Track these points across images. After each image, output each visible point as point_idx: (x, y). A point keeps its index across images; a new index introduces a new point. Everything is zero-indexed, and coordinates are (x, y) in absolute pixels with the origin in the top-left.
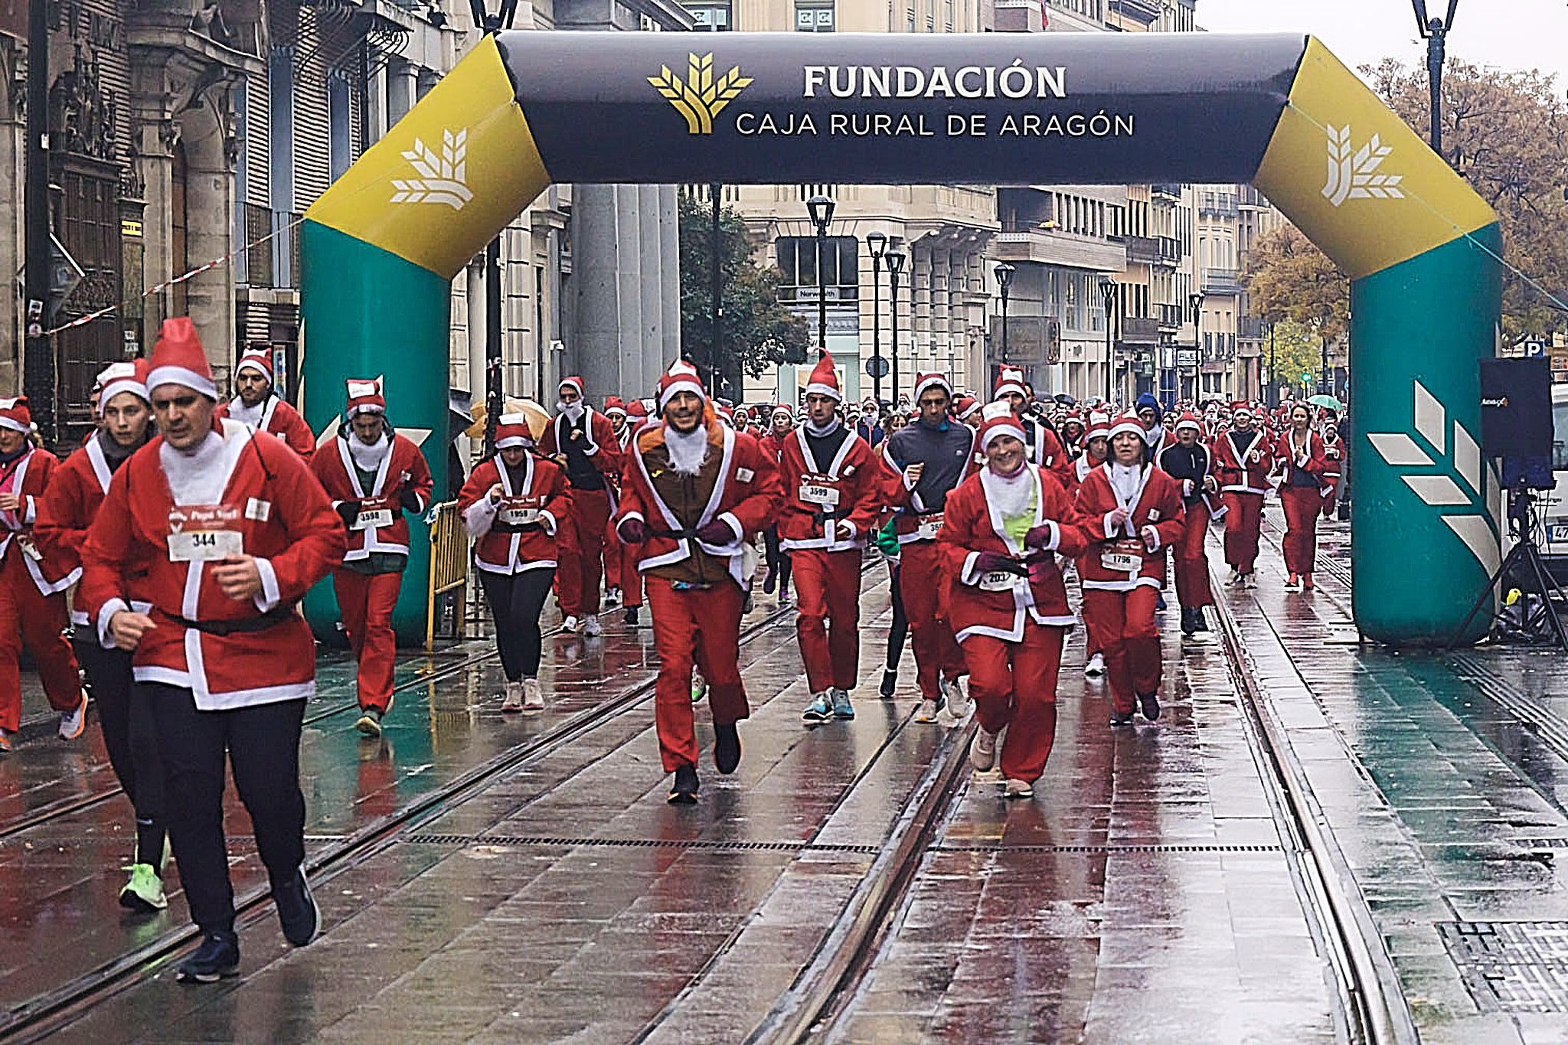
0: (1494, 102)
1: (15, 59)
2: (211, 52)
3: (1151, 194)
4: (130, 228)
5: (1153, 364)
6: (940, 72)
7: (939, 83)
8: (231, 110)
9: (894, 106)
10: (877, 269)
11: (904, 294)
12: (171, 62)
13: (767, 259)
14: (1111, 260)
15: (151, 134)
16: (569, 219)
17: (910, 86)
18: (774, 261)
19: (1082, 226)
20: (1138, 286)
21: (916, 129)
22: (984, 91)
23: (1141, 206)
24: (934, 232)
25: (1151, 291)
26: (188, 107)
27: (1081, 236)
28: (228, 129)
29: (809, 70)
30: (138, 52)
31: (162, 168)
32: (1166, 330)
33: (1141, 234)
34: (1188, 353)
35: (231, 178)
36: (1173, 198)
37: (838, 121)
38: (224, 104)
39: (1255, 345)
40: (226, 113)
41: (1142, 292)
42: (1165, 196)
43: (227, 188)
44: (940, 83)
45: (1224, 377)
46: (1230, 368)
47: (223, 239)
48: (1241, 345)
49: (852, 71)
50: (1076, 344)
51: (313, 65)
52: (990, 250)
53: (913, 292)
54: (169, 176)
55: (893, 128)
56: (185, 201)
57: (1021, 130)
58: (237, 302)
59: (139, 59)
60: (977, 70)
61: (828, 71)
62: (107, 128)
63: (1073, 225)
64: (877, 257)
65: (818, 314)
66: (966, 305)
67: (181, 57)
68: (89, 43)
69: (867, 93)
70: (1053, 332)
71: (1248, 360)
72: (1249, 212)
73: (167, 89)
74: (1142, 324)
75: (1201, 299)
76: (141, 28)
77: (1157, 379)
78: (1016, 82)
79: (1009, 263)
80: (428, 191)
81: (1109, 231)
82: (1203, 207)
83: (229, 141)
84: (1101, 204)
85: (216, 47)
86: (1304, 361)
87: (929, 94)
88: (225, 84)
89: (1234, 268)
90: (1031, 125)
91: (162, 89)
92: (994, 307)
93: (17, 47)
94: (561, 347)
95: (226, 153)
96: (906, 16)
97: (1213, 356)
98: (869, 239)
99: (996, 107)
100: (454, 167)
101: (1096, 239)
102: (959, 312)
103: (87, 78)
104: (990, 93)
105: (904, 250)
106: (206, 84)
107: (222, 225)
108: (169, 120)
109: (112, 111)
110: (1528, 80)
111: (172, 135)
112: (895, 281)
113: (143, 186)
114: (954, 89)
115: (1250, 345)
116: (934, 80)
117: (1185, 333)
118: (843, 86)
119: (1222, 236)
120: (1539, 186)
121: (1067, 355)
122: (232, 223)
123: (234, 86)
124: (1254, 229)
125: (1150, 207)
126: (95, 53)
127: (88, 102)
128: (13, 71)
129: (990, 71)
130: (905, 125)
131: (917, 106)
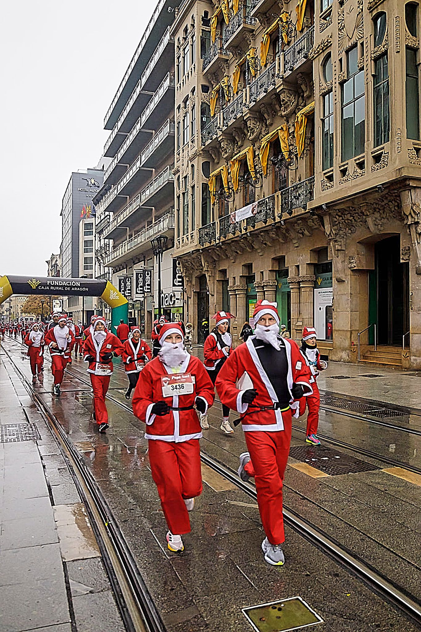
6: (64, 282)
9: (59, 286)
17: (61, 283)
29: (48, 281)
37: (52, 288)
44: (64, 284)
55: (58, 289)
60: (69, 282)
61: (50, 282)
69: (55, 284)
78: (74, 284)
90: (76, 289)
99: (71, 287)
104: (71, 285)
114: (66, 284)
118: (52, 283)
129: (71, 282)
130: (60, 288)
131: (61, 286)
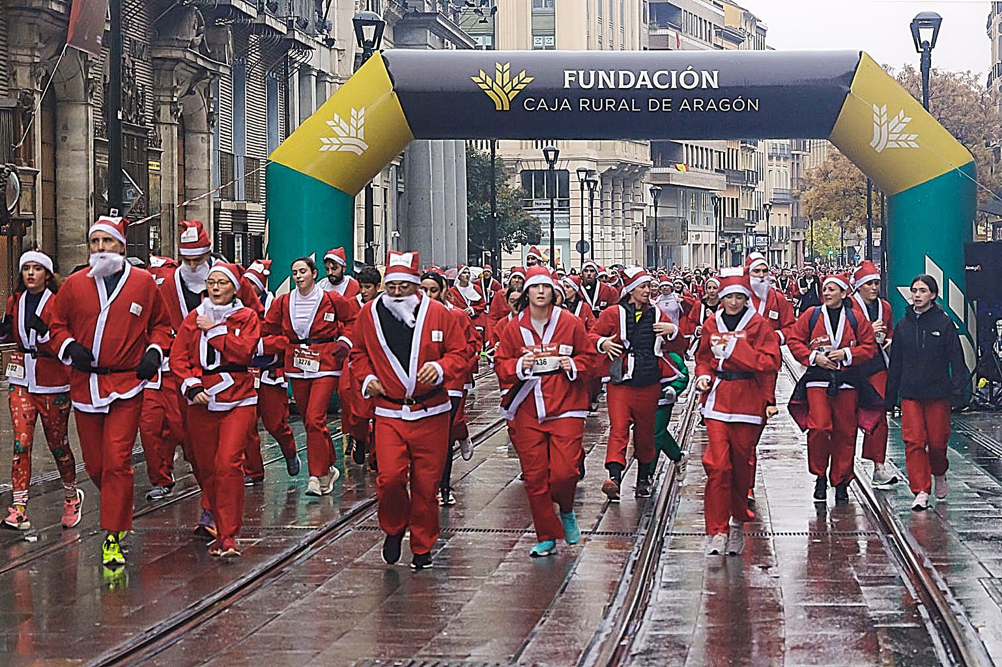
0: (947, 90)
1: (88, 66)
2: (200, 62)
3: (740, 145)
4: (153, 165)
5: (742, 245)
6: (644, 73)
7: (644, 80)
8: (211, 96)
9: (617, 94)
10: (582, 189)
11: (597, 203)
12: (177, 68)
13: (516, 183)
14: (717, 183)
15: (165, 110)
16: (403, 159)
17: (627, 81)
18: (520, 184)
19: (700, 163)
20: (733, 199)
21: (630, 108)
22: (670, 85)
23: (735, 152)
24: (614, 167)
25: (740, 202)
26: (186, 94)
27: (700, 169)
28: (209, 107)
29: (567, 73)
30: (159, 62)
31: (172, 131)
32: (749, 225)
33: (735, 168)
34: (762, 238)
35: (211, 136)
36: (753, 147)
37: (585, 103)
38: (207, 92)
39: (801, 234)
40: (208, 98)
41: (735, 202)
42: (748, 146)
43: (209, 142)
45: (783, 253)
46: (786, 247)
47: (206, 172)
48: (793, 233)
49: (592, 73)
50: (697, 233)
51: (257, 69)
52: (647, 177)
53: (602, 202)
54: (176, 135)
55: (616, 107)
56: (185, 150)
57: (692, 108)
58: (215, 209)
59: (158, 66)
60: (666, 73)
61: (578, 73)
62: (140, 106)
63: (695, 163)
64: (582, 182)
65: (549, 216)
66: (633, 210)
67: (183, 65)
68: (129, 56)
69: (601, 86)
70: (684, 226)
71: (797, 242)
72: (798, 155)
73: (175, 84)
74: (735, 221)
75: (770, 206)
76: (159, 47)
77: (744, 253)
78: (689, 79)
79: (658, 185)
80: (342, 144)
81: (716, 167)
82: (771, 152)
83: (210, 114)
84: (711, 150)
85: (203, 58)
86: (829, 242)
87: (638, 86)
88: (208, 80)
89: (789, 188)
90: (698, 105)
91: (172, 84)
92: (649, 211)
93: (89, 59)
94: (398, 235)
95: (208, 122)
96: (597, 40)
97: (777, 240)
98: (578, 171)
99: (678, 94)
100: (357, 130)
101: (709, 171)
102: (628, 214)
103: (129, 77)
104: (674, 86)
105: (596, 178)
106: (197, 81)
107: (206, 164)
108: (176, 102)
109: (143, 96)
110: (965, 77)
111: (179, 110)
112: (592, 196)
113: (161, 141)
114: (653, 84)
115: (798, 233)
116: (641, 78)
117: (760, 227)
118: (587, 82)
119: (782, 169)
120: (975, 139)
121: (692, 240)
122: (211, 162)
123: (213, 82)
124: (801, 165)
125: (739, 152)
126: (133, 62)
127: (130, 92)
128: (87, 73)
129: (674, 73)
130: (624, 105)
131: (630, 94)
